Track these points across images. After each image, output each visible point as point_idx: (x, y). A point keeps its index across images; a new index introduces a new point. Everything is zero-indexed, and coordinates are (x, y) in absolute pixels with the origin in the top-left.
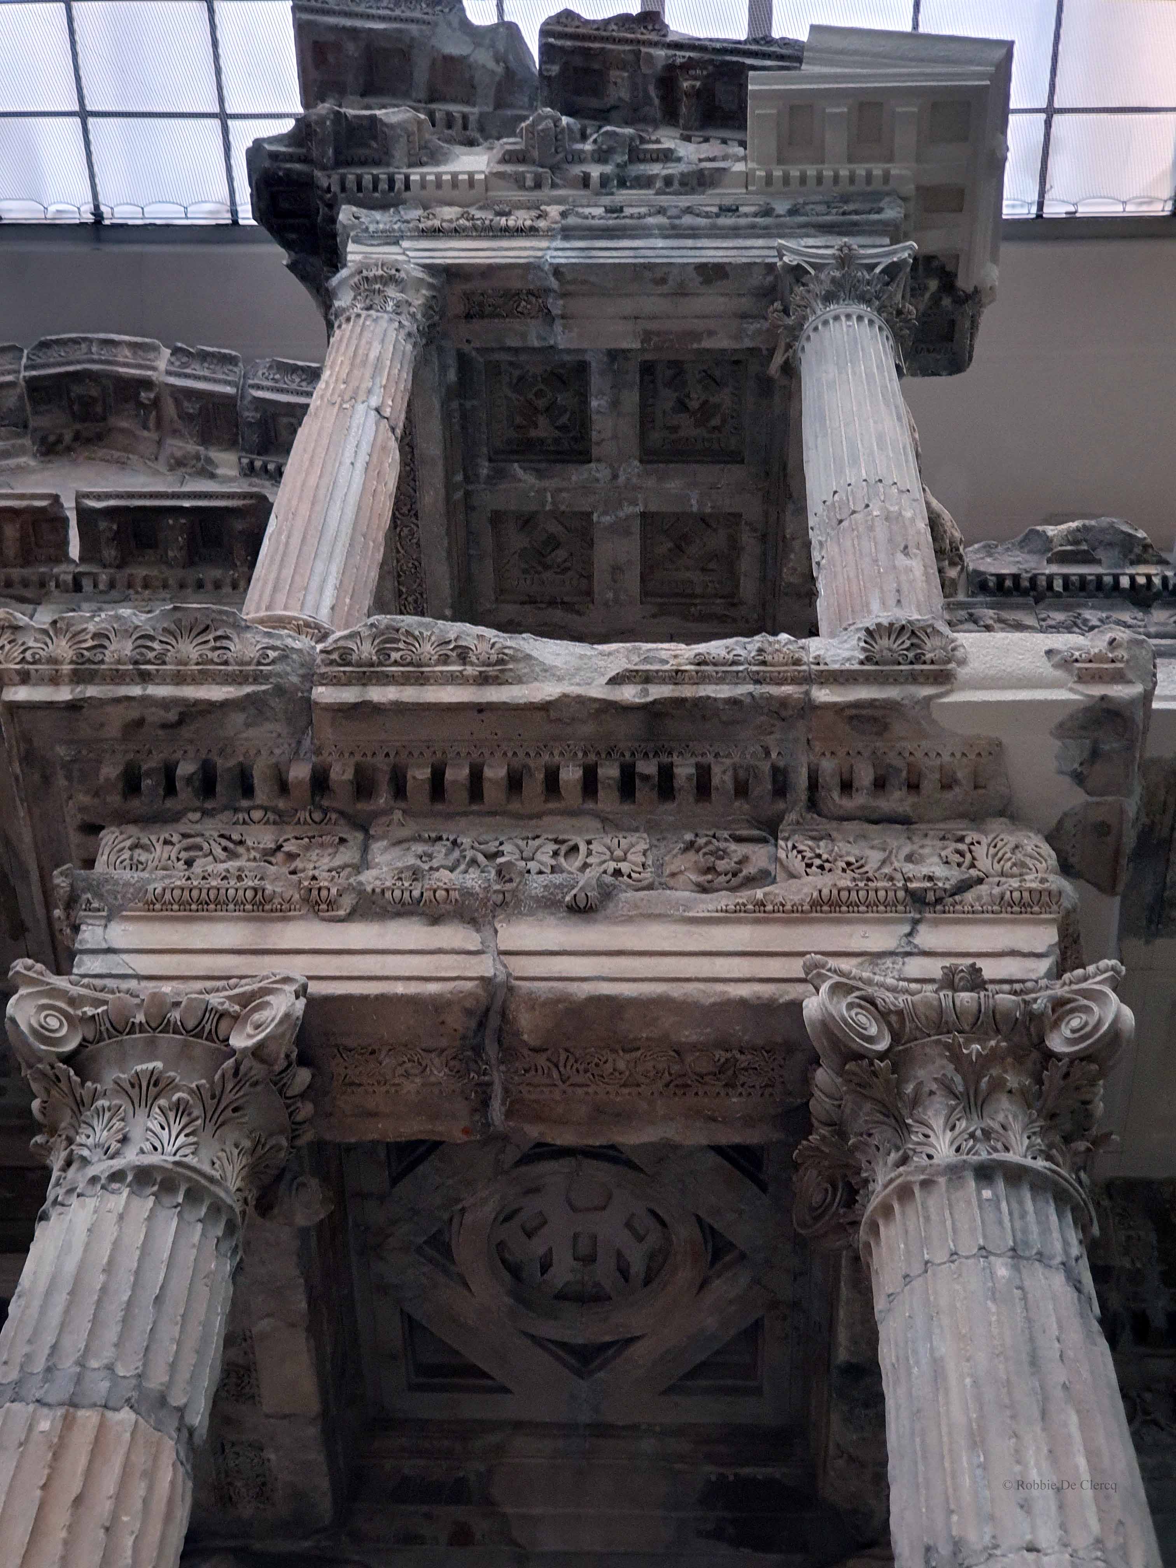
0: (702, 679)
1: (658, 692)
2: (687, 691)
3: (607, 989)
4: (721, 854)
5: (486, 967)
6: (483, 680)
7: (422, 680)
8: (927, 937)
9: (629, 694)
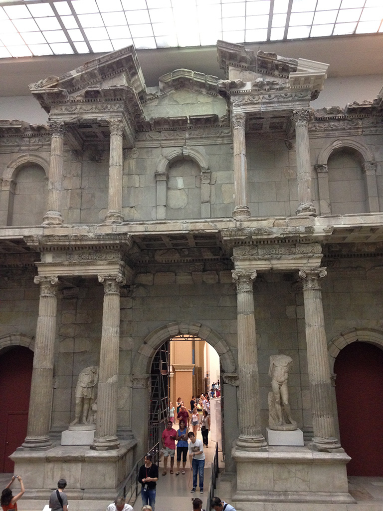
0: (289, 234)
1: (285, 236)
2: (288, 236)
3: (281, 268)
4: (291, 250)
5: (270, 266)
6: (268, 235)
7: (262, 235)
8: (310, 261)
9: (282, 236)
